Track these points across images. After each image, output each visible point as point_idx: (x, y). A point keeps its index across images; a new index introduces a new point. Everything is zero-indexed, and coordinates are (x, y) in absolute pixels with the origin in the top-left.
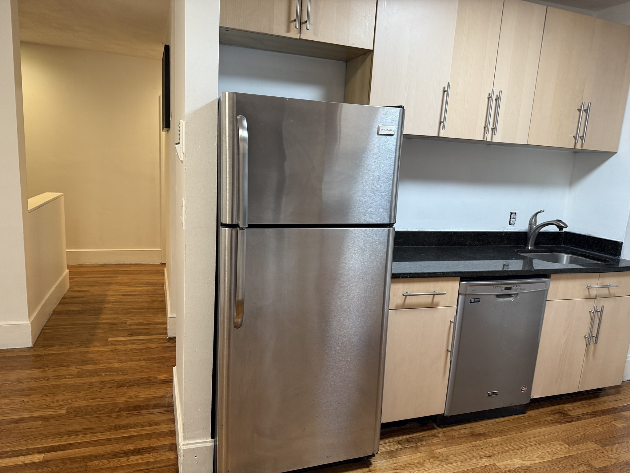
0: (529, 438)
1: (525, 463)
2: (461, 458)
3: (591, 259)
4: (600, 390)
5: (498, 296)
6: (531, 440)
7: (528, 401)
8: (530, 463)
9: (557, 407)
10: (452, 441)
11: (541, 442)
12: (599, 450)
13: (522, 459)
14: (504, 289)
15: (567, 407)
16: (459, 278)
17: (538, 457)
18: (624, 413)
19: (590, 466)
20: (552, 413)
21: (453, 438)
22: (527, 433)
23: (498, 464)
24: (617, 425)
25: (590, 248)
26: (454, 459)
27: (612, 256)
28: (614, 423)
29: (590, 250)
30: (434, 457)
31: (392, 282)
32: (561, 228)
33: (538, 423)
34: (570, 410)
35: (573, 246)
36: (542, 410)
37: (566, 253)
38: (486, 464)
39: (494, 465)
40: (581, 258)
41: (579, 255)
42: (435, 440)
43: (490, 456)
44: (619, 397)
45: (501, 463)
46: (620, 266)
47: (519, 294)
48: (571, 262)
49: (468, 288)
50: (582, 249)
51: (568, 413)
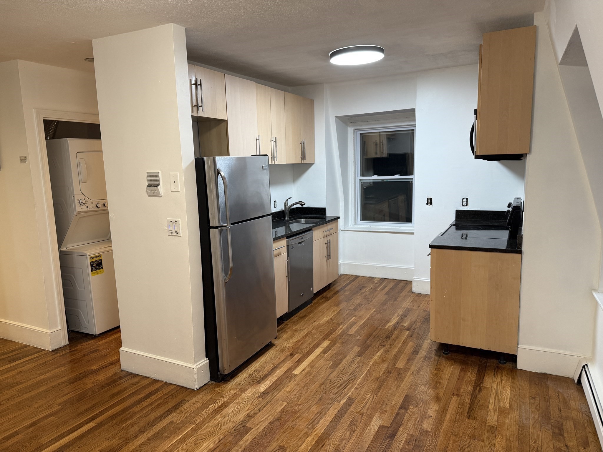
0: (323, 310)
1: (329, 318)
2: (305, 326)
3: (315, 219)
4: (330, 284)
5: (299, 243)
6: (324, 310)
7: (313, 296)
8: (330, 317)
9: (321, 296)
10: (296, 323)
11: (327, 310)
12: (348, 304)
13: (327, 317)
14: (300, 239)
15: (325, 294)
16: (286, 237)
17: (331, 314)
18: (345, 289)
19: (350, 309)
20: (322, 299)
21: (294, 322)
22: (320, 309)
23: (320, 322)
24: (346, 294)
25: (311, 214)
26: (303, 328)
27: (323, 215)
28: (345, 293)
29: (311, 215)
30: (295, 331)
31: (273, 243)
32: (302, 205)
33: (320, 304)
34: (327, 295)
35: (302, 214)
36: (317, 299)
37: (303, 218)
38: (316, 324)
39: (319, 323)
40: (310, 219)
41: (308, 218)
42: (289, 326)
43: (315, 321)
44: (338, 284)
45: (321, 322)
46: (327, 220)
47: (305, 241)
48: (306, 223)
49: (290, 241)
50: (307, 215)
51: (327, 296)
